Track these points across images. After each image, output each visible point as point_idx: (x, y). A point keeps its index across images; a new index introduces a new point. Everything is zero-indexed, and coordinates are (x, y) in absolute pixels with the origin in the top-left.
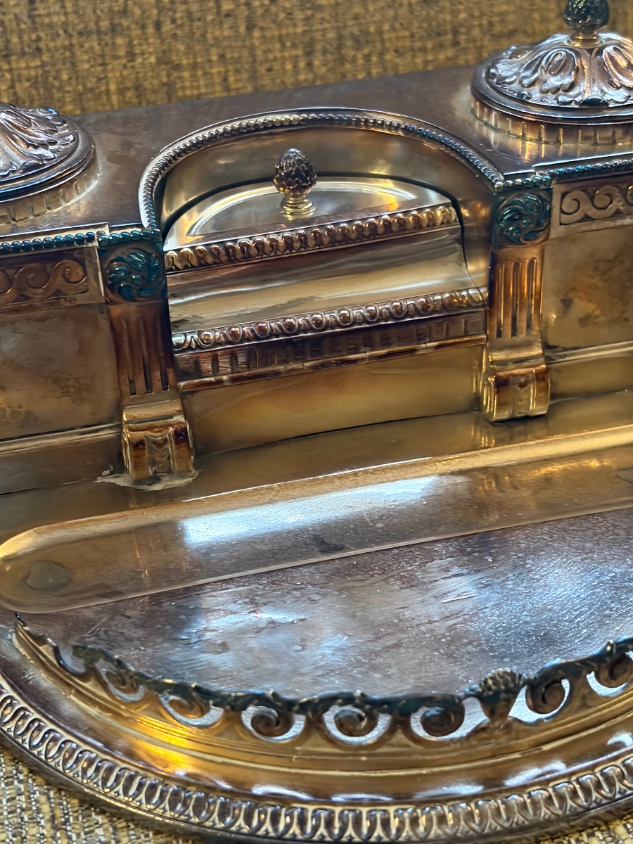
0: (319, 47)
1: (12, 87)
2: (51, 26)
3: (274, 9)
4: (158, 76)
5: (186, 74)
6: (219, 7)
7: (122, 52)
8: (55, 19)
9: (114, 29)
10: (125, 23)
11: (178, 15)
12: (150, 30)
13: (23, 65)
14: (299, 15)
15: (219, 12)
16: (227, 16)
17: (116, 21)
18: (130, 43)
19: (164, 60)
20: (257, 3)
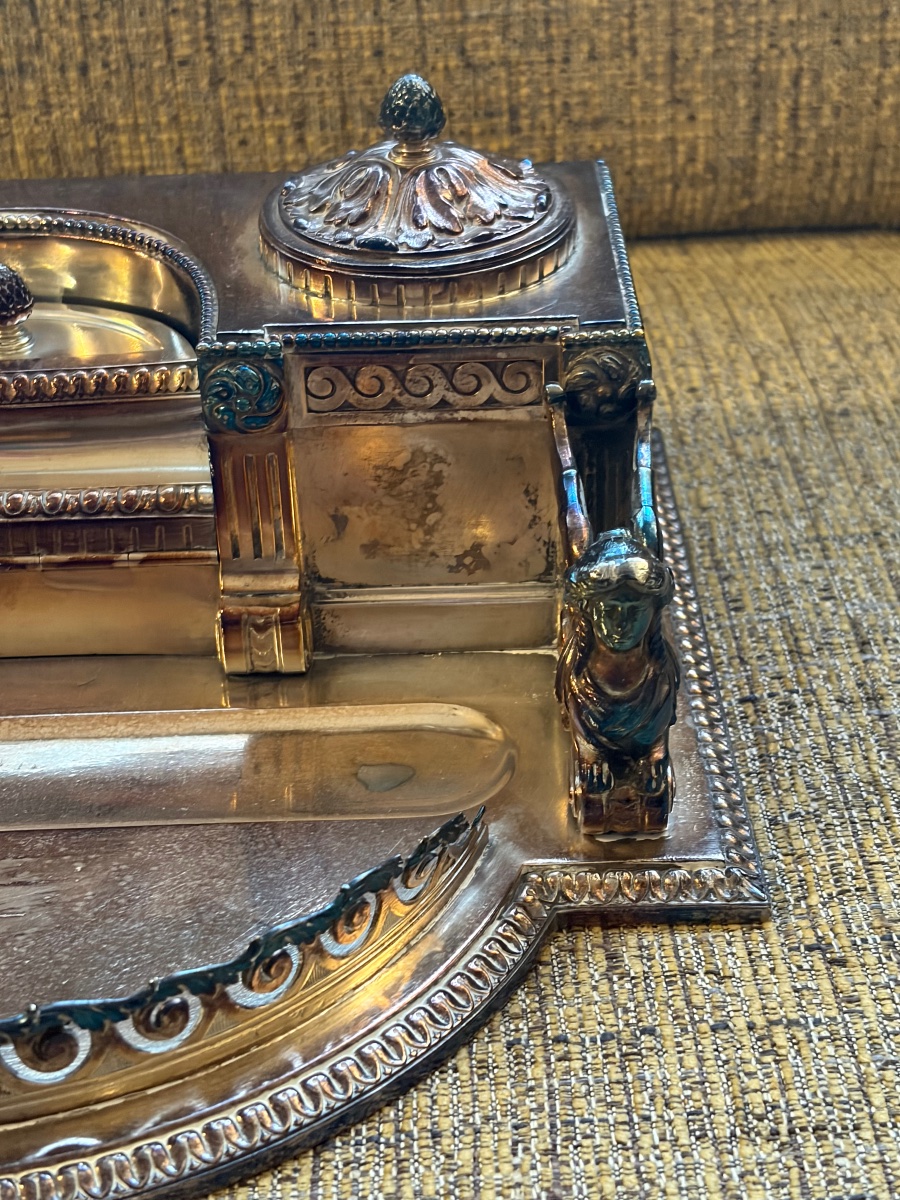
0: (315, 117)
3: (249, 59)
5: (123, 139)
6: (170, 51)
7: (32, 102)
9: (21, 69)
10: (37, 62)
12: (73, 74)
14: (285, 72)
15: (170, 58)
16: (183, 63)
17: (25, 59)
18: (44, 89)
19: (91, 116)
20: (225, 50)
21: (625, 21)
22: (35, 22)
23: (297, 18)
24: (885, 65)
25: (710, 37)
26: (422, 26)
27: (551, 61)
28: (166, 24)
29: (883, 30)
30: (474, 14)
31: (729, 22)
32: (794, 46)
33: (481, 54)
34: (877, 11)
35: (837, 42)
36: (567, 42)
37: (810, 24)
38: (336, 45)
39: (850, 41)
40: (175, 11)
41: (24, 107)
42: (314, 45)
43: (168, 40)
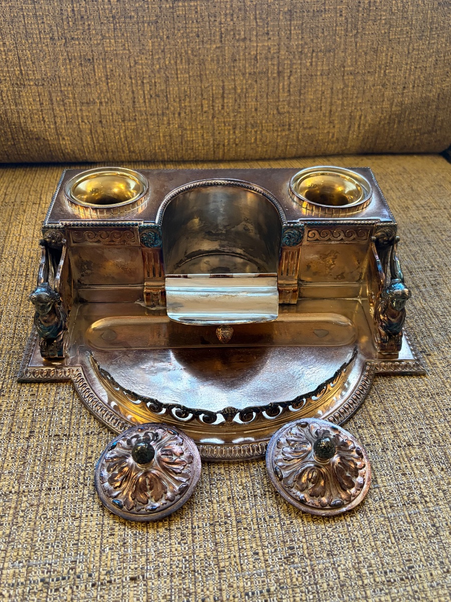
1: (125, 132)
2: (140, 111)
3: (223, 111)
4: (178, 132)
6: (202, 109)
7: (165, 123)
8: (142, 109)
9: (163, 114)
10: (167, 112)
11: (187, 111)
12: (177, 115)
13: (129, 124)
14: (232, 115)
15: (202, 111)
16: (205, 112)
17: (164, 111)
18: (169, 119)
19: (180, 126)
20: (216, 109)
21: (319, 102)
22: (167, 101)
23: (236, 101)
24: (382, 114)
25: (340, 106)
26: (268, 103)
27: (300, 112)
28: (202, 102)
29: (383, 105)
30: (281, 100)
31: (345, 103)
32: (360, 109)
33: (283, 110)
34: (381, 100)
35: (371, 108)
36: (304, 107)
37: (365, 103)
38: (245, 108)
39: (374, 107)
40: (204, 99)
41: (163, 124)
42: (239, 108)
43: (202, 106)
